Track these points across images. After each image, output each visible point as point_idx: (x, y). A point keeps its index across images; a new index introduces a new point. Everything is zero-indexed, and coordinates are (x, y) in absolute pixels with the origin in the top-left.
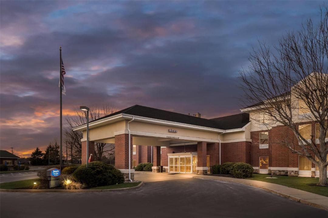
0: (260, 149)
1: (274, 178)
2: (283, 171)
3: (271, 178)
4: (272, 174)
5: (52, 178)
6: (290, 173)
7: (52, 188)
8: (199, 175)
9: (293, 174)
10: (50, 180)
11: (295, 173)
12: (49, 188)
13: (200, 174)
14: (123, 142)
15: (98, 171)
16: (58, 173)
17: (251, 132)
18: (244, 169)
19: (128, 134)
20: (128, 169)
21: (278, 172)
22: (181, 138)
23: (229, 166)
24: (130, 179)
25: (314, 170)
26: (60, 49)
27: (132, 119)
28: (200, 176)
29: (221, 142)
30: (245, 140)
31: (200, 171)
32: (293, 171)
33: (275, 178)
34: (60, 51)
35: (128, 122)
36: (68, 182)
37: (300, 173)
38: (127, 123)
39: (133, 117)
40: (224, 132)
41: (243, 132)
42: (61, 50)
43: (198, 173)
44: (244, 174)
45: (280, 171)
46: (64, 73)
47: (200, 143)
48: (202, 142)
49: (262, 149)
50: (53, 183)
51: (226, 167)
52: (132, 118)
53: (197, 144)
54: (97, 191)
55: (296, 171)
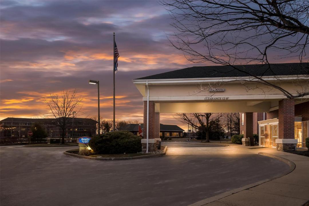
5: (80, 145)
13: (281, 150)
16: (87, 141)
19: (147, 101)
20: (146, 138)
22: (235, 98)
24: (147, 150)
26: (114, 34)
27: (146, 84)
31: (280, 146)
38: (146, 89)
39: (146, 81)
43: (278, 149)
46: (118, 54)
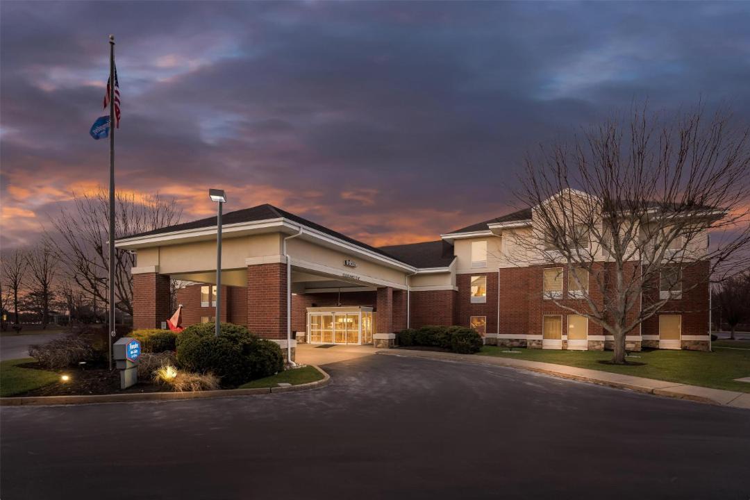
0: (473, 304)
1: (516, 352)
2: (517, 340)
3: (510, 352)
4: (499, 344)
5: (129, 365)
6: (530, 344)
7: (128, 390)
8: (379, 348)
9: (534, 344)
10: (124, 370)
11: (538, 344)
12: (122, 391)
13: (383, 347)
14: (276, 281)
15: (245, 345)
16: (136, 351)
17: (457, 275)
18: (472, 338)
19: (286, 265)
20: (287, 338)
21: (508, 341)
22: (363, 278)
23: (435, 332)
24: (290, 361)
25: (566, 339)
27: (298, 232)
28: (383, 350)
29: (409, 289)
30: (451, 288)
31: (382, 342)
32: (534, 340)
33: (518, 352)
34: (110, 45)
35: (286, 238)
36: (169, 373)
37: (544, 344)
38: (282, 240)
39: (300, 227)
40: (416, 272)
41: (447, 273)
42: (112, 44)
43: (378, 346)
44: (473, 346)
45: (511, 340)
47: (383, 289)
48: (387, 287)
49: (475, 304)
50: (128, 377)
51: (429, 334)
52: (297, 229)
53: (376, 290)
54: (259, 393)
55: (539, 341)
